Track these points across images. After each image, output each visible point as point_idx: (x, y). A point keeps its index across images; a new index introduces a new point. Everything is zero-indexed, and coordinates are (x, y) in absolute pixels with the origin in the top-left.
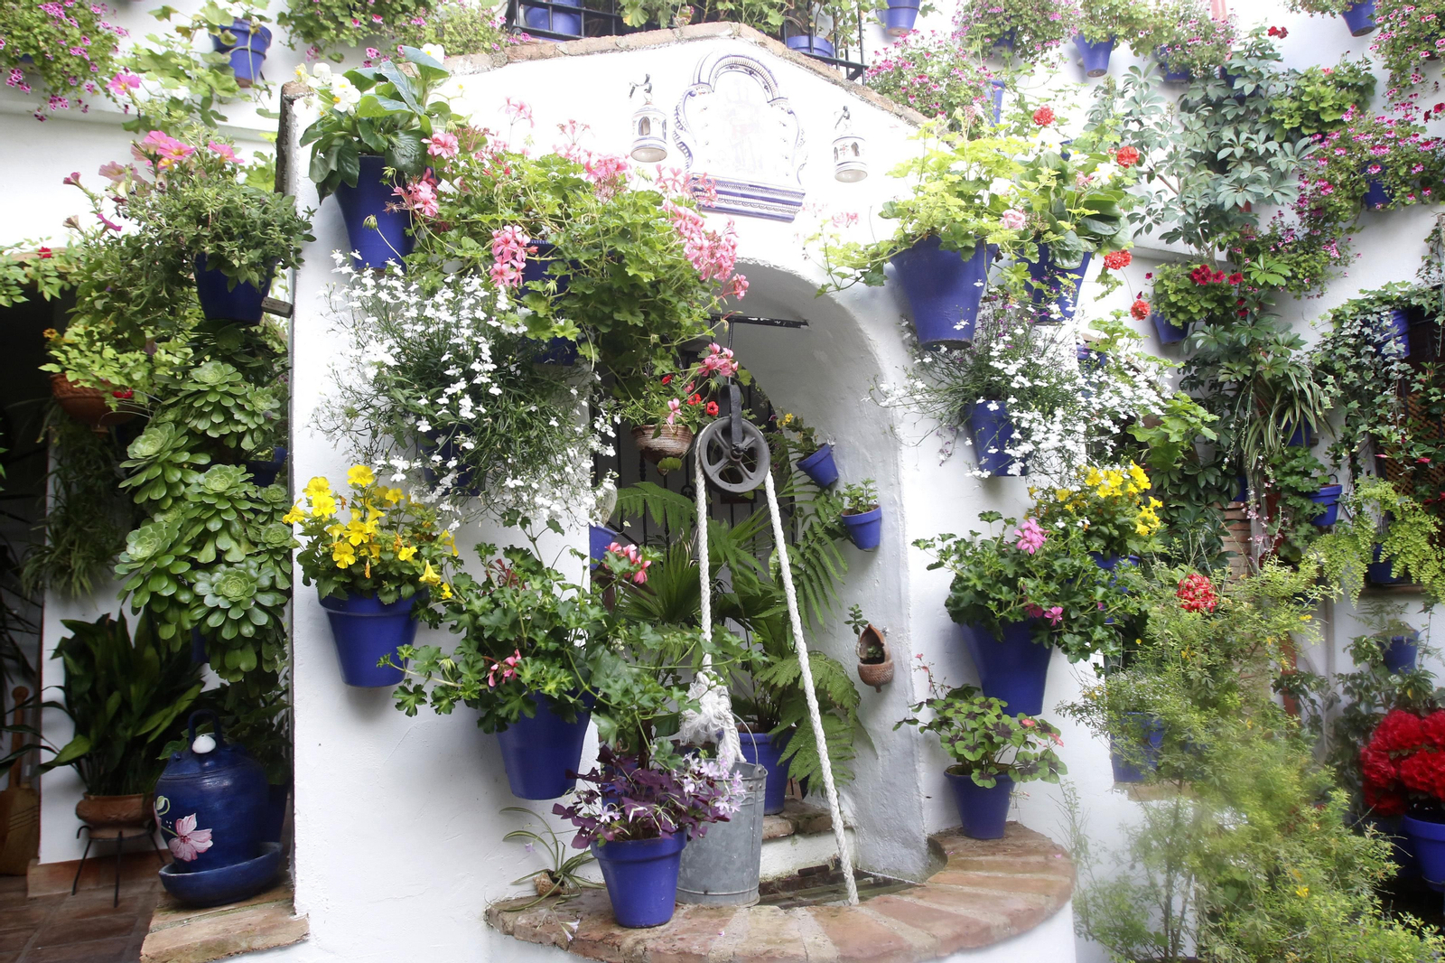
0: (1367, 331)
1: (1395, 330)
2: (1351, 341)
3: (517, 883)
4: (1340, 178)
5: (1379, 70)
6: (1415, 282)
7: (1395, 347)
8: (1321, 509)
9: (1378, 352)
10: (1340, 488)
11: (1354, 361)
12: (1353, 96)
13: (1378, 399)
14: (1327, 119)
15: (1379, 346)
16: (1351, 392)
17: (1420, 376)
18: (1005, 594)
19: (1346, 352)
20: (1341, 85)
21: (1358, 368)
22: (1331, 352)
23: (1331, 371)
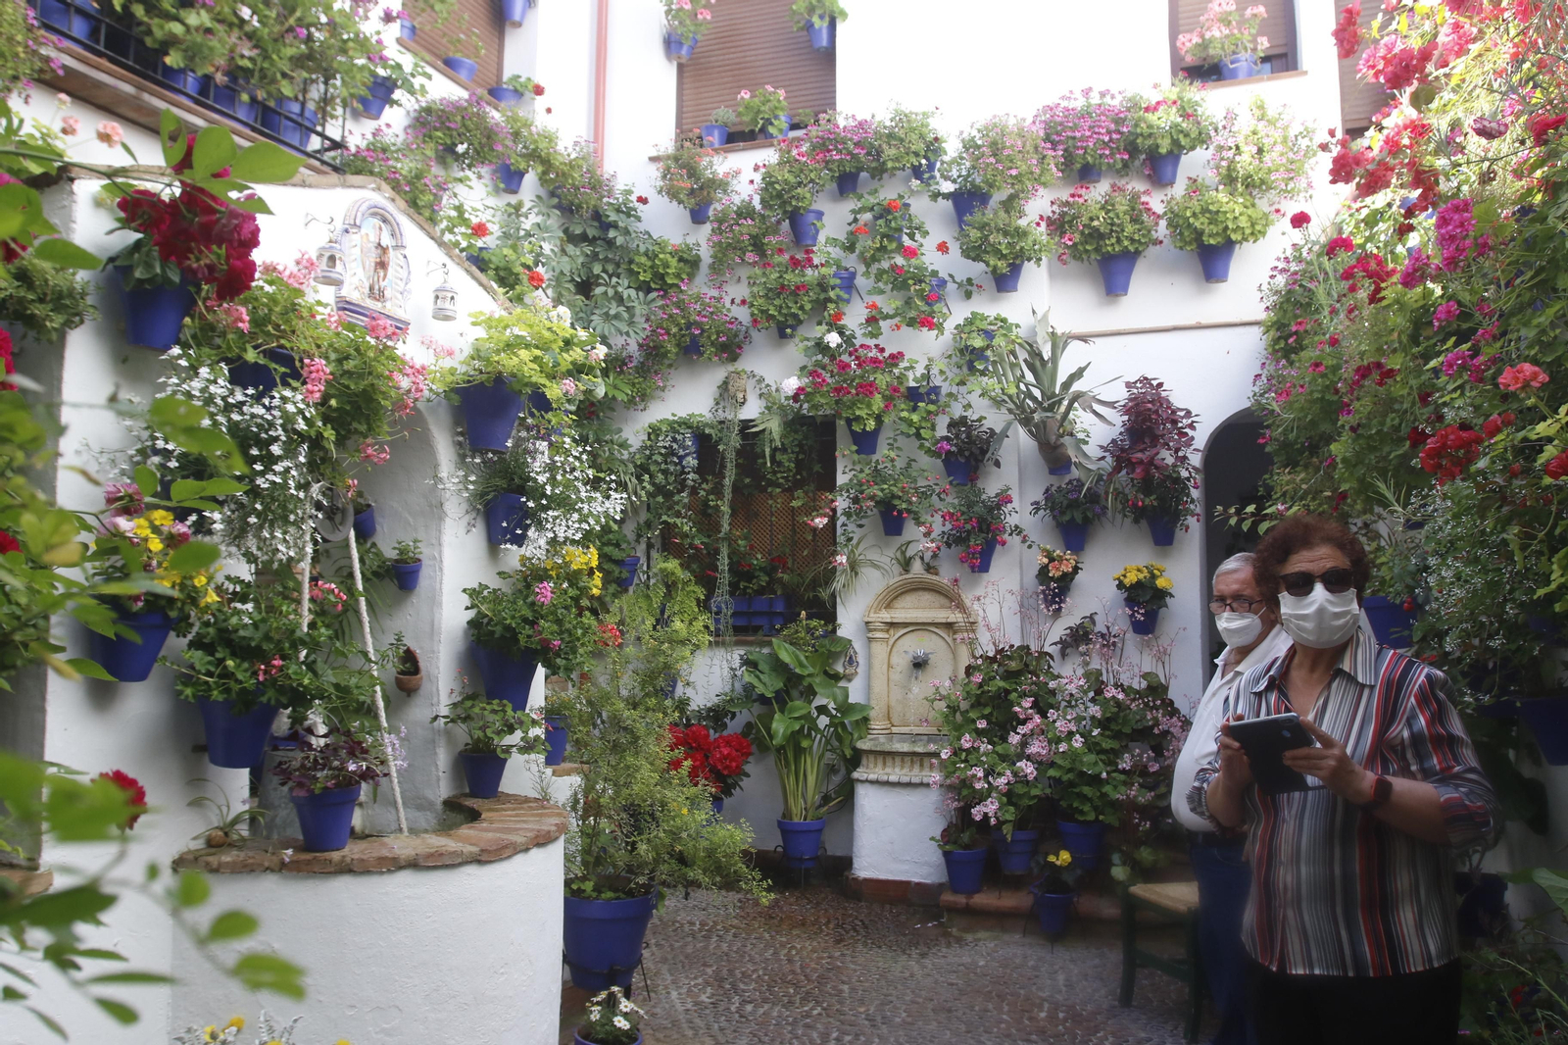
0: (675, 446)
1: (693, 449)
2: (663, 451)
3: (195, 838)
4: (674, 330)
5: (706, 253)
6: (708, 416)
7: (691, 461)
8: (625, 575)
9: (680, 463)
10: (638, 559)
11: (663, 466)
12: (687, 269)
13: (676, 498)
14: (669, 281)
15: (681, 458)
16: (659, 489)
17: (704, 486)
18: (528, 630)
19: (659, 459)
20: (681, 260)
21: (665, 472)
22: (649, 457)
23: (648, 471)
